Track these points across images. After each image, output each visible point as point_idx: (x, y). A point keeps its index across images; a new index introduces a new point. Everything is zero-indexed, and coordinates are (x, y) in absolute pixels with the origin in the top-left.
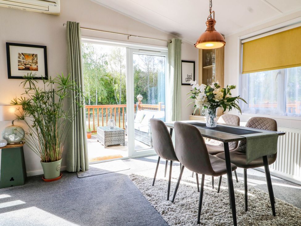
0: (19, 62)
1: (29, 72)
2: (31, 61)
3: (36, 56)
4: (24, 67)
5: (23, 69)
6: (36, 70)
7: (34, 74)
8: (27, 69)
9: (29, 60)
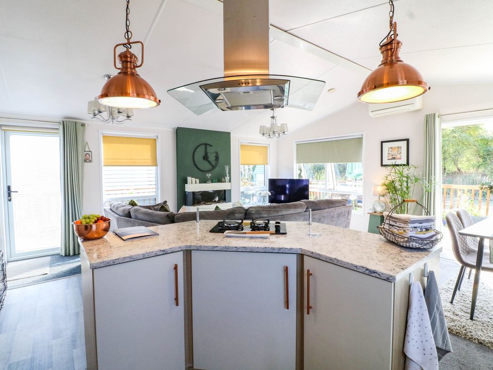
0: (389, 154)
1: (395, 160)
2: (396, 152)
3: (401, 147)
4: (391, 158)
5: (391, 159)
6: (400, 159)
7: (398, 162)
8: (394, 158)
9: (395, 152)
